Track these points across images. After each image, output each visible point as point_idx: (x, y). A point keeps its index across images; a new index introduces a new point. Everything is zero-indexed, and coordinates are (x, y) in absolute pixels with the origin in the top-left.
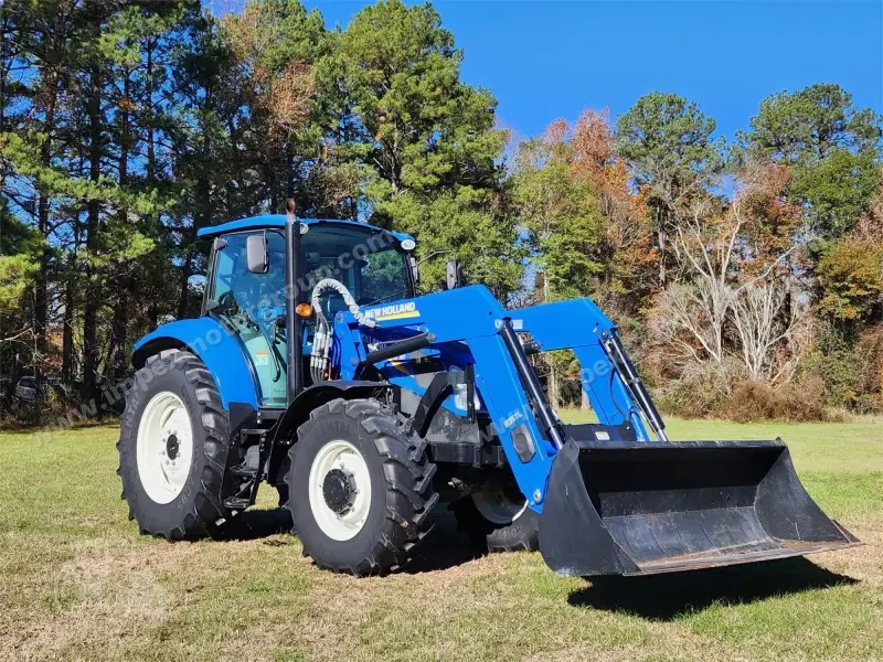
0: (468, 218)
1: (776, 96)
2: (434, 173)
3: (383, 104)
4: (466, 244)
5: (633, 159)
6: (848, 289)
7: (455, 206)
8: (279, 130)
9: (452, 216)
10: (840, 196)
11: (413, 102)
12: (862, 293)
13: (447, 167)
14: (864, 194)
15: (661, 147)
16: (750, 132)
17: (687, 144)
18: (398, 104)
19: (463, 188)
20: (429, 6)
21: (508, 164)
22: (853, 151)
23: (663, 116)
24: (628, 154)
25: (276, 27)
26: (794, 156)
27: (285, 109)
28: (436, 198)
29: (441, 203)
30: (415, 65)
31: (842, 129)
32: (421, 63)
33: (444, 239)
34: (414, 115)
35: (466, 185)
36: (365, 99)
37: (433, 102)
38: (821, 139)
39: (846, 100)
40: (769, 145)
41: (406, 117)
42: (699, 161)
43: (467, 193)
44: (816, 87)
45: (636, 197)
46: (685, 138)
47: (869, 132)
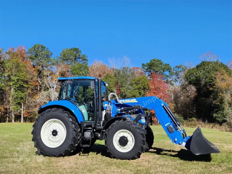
1: (65, 49)
5: (33, 59)
16: (60, 56)
22: (81, 63)
23: (40, 50)
24: (32, 58)
26: (69, 63)
31: (79, 58)
38: (75, 60)
39: (80, 52)
40: (64, 60)
42: (49, 62)
44: (74, 48)
45: (34, 69)
46: (46, 56)
47: (85, 60)
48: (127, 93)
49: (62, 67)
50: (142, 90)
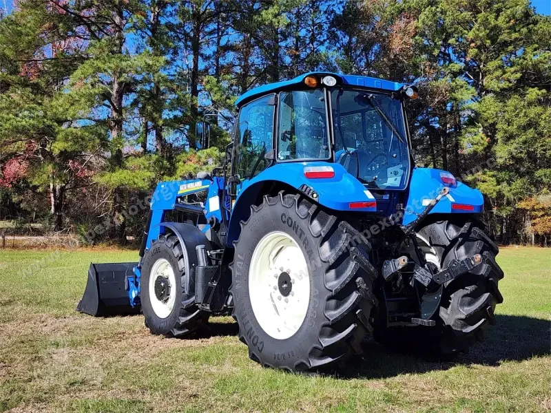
0: (533, 111)
2: (509, 81)
3: (471, 35)
4: (532, 130)
7: (524, 103)
9: (522, 110)
13: (518, 76)
18: (481, 34)
19: (531, 89)
28: (510, 98)
29: (513, 101)
30: (496, 6)
33: (515, 127)
34: (493, 42)
35: (533, 87)
37: (508, 31)
41: (488, 43)
43: (533, 93)
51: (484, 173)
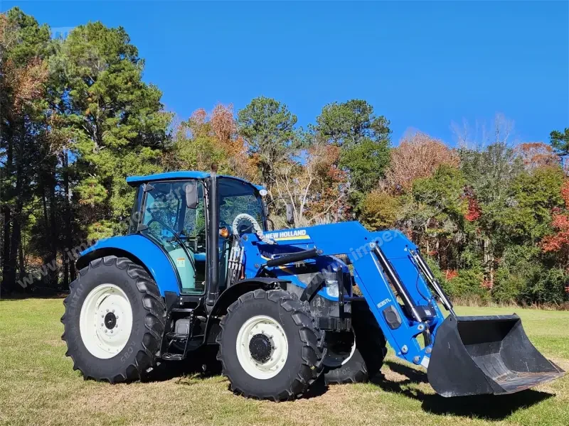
0: (148, 168)
1: (331, 105)
2: (125, 138)
3: (92, 90)
5: (249, 137)
6: (375, 221)
7: (139, 160)
8: (21, 102)
9: (138, 166)
10: (368, 167)
11: (112, 90)
12: (383, 224)
13: (135, 134)
14: (381, 166)
15: (266, 130)
16: (316, 125)
17: (281, 130)
18: (102, 91)
19: (144, 148)
20: (121, 29)
21: (173, 135)
22: (374, 139)
23: (266, 112)
24: (246, 134)
25: (18, 33)
26: (341, 141)
27: (27, 89)
28: (126, 154)
29: (130, 157)
30: (113, 66)
31: (368, 127)
32: (118, 66)
34: (114, 99)
35: (146, 146)
36: (79, 86)
37: (126, 92)
38: (356, 132)
39: (370, 110)
40: (326, 134)
41: (107, 99)
42: (288, 141)
43: (147, 152)
44: (353, 101)
45: (251, 161)
46: (280, 126)
47: (382, 130)
48: (499, 218)
49: (319, 152)
50: (543, 209)
51: (102, 224)
